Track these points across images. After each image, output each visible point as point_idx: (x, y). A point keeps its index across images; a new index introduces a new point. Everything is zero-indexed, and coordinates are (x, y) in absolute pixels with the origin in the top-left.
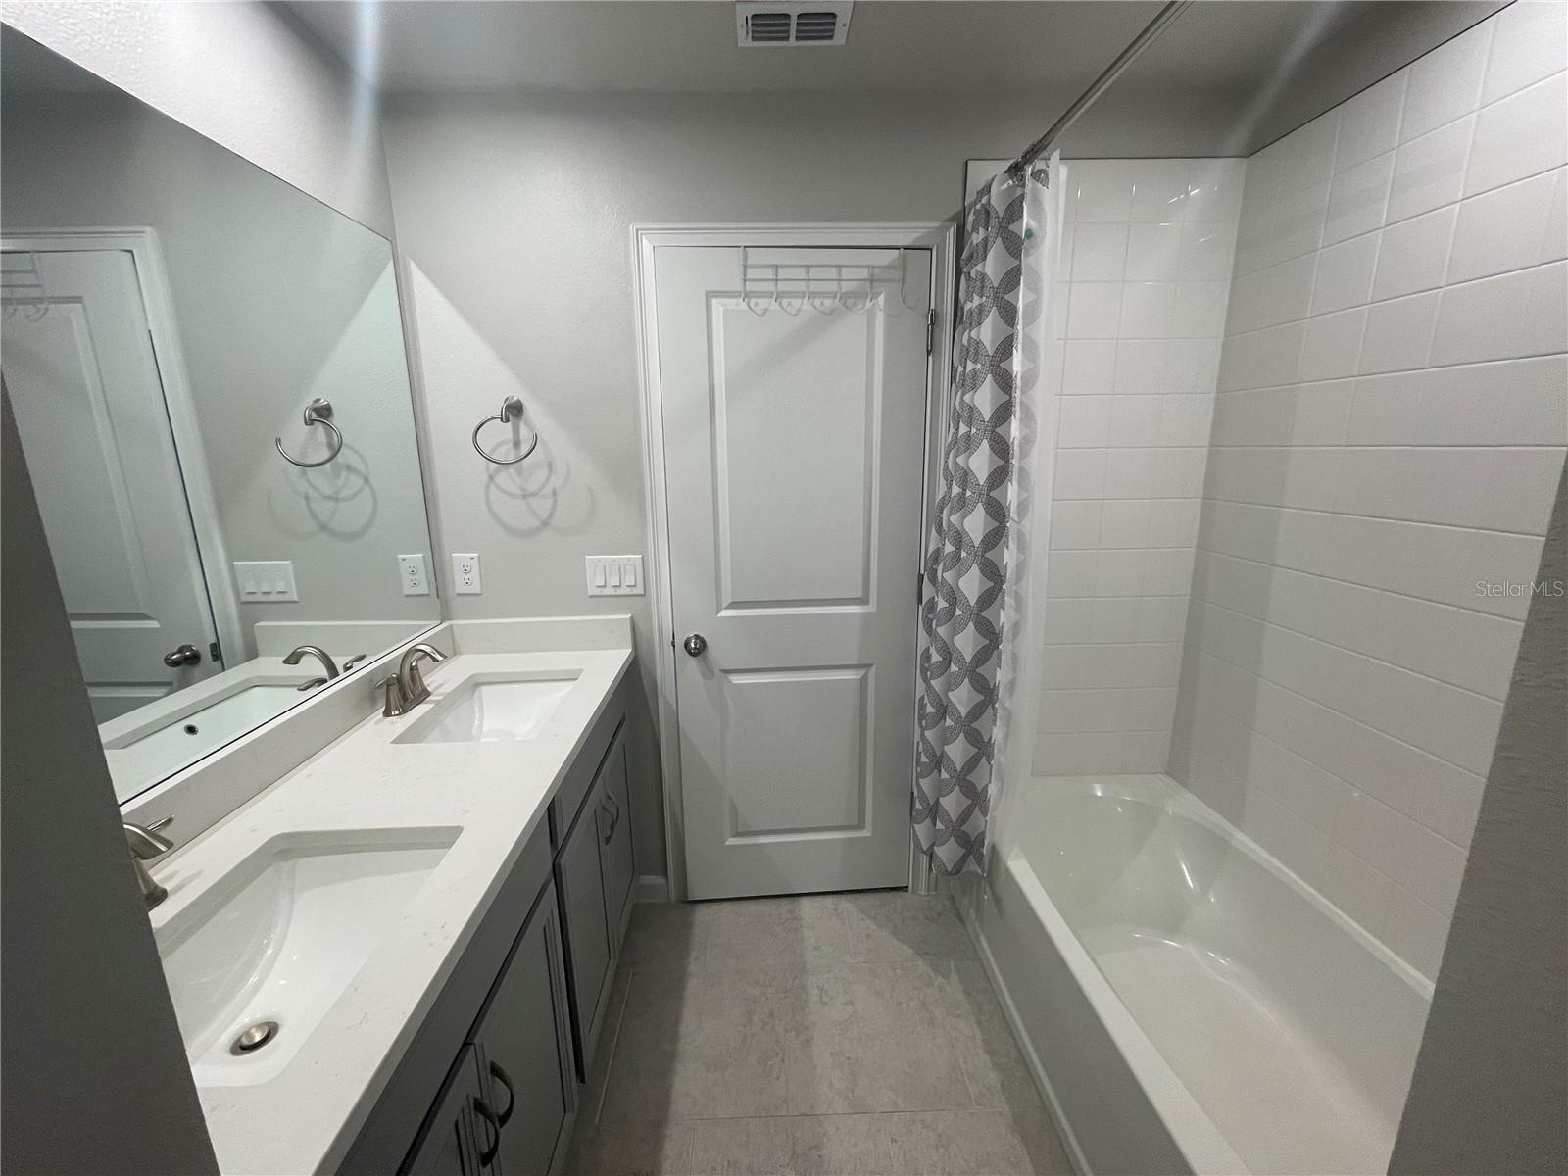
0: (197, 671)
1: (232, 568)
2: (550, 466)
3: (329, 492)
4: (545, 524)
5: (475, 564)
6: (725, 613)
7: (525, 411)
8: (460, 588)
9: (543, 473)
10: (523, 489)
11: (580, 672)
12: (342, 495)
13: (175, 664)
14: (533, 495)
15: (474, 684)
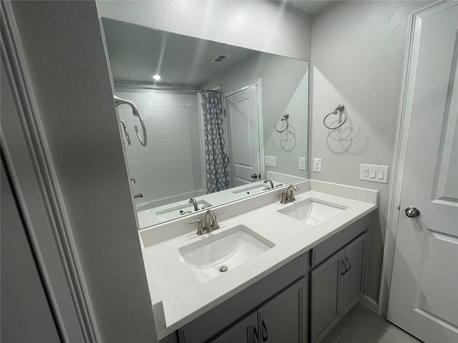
0: (256, 180)
1: (265, 157)
2: (352, 129)
3: (285, 139)
4: (346, 151)
5: (320, 162)
6: (436, 201)
7: (345, 109)
8: (315, 170)
9: (349, 131)
10: (340, 138)
11: (347, 207)
12: (288, 140)
13: (253, 177)
14: (343, 140)
15: (310, 201)
